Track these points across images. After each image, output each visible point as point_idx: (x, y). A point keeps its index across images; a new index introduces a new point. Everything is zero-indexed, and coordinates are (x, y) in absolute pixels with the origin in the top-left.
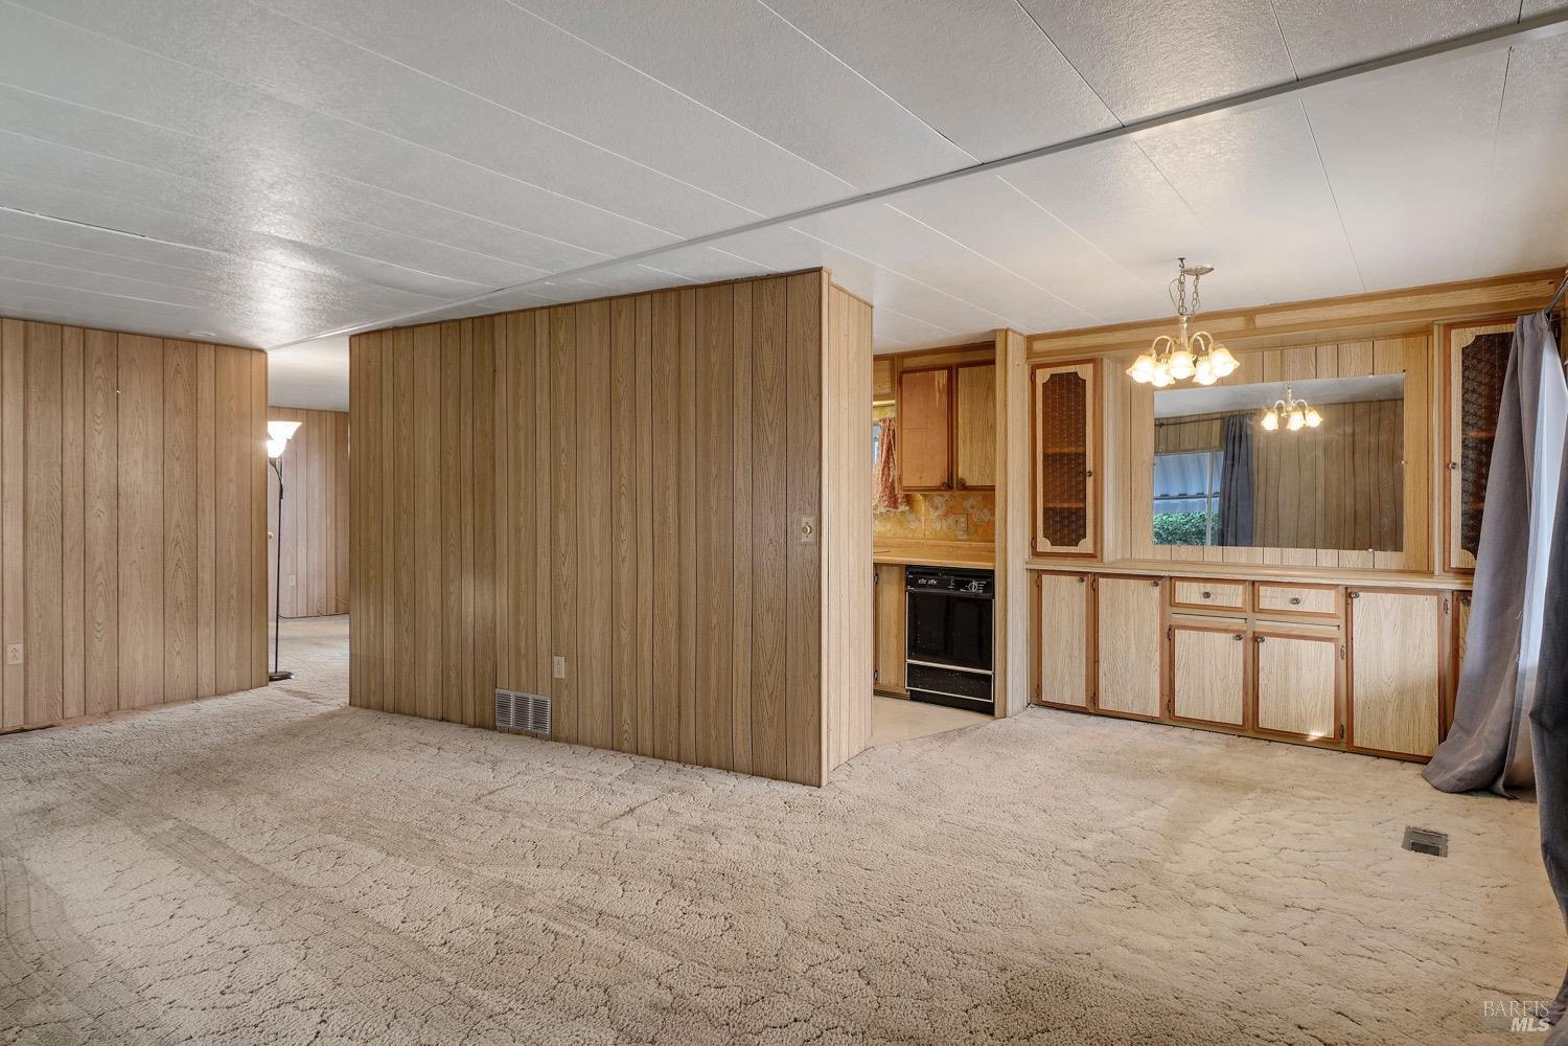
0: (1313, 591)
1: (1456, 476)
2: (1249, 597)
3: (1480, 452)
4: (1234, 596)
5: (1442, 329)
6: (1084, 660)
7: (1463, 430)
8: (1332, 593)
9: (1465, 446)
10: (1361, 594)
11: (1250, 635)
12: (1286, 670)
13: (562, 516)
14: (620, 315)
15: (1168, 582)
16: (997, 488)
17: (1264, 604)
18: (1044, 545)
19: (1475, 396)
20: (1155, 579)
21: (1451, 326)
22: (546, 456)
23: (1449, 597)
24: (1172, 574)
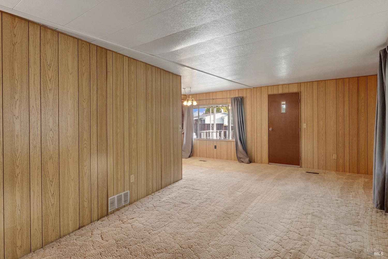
13: (133, 128)
14: (148, 69)
22: (127, 107)
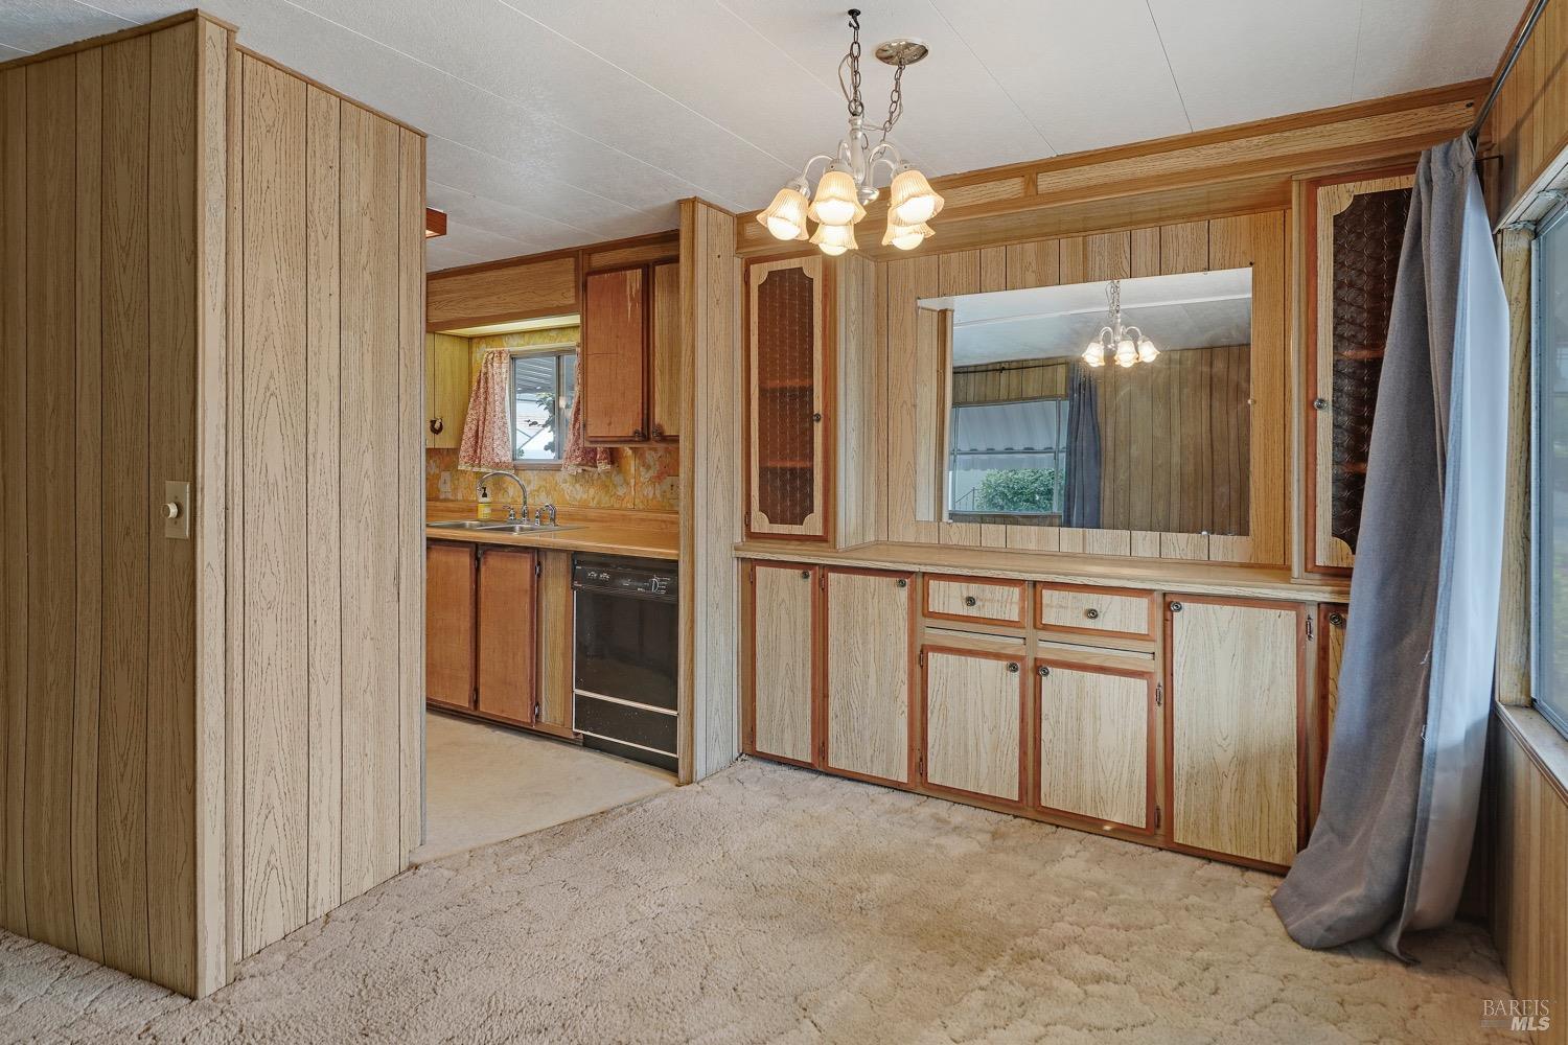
0: (1117, 599)
1: (1325, 419)
2: (1029, 604)
3: (1360, 383)
4: (1005, 604)
5: (1304, 188)
6: (809, 692)
7: (1335, 347)
8: (1144, 602)
9: (1337, 373)
10: (1185, 605)
11: (1030, 663)
12: (1078, 719)
15: (919, 581)
16: (682, 439)
17: (1049, 618)
18: (761, 523)
19: (1353, 293)
20: (901, 576)
21: (1317, 182)
23: (1313, 612)
24: (924, 569)
